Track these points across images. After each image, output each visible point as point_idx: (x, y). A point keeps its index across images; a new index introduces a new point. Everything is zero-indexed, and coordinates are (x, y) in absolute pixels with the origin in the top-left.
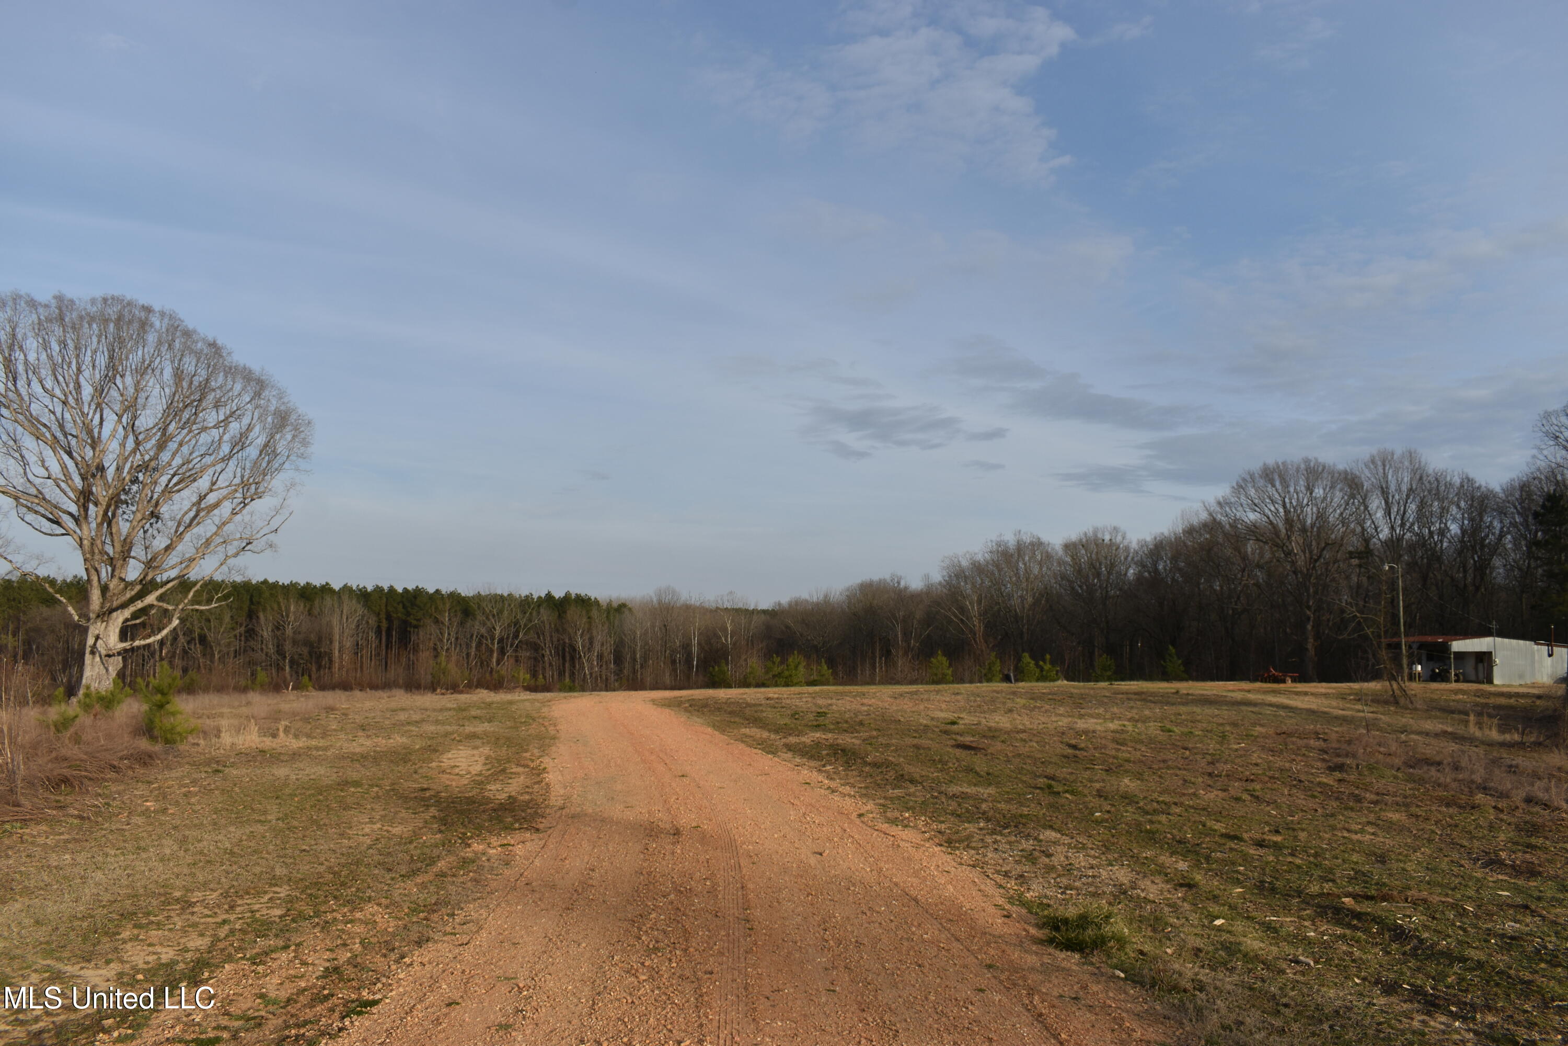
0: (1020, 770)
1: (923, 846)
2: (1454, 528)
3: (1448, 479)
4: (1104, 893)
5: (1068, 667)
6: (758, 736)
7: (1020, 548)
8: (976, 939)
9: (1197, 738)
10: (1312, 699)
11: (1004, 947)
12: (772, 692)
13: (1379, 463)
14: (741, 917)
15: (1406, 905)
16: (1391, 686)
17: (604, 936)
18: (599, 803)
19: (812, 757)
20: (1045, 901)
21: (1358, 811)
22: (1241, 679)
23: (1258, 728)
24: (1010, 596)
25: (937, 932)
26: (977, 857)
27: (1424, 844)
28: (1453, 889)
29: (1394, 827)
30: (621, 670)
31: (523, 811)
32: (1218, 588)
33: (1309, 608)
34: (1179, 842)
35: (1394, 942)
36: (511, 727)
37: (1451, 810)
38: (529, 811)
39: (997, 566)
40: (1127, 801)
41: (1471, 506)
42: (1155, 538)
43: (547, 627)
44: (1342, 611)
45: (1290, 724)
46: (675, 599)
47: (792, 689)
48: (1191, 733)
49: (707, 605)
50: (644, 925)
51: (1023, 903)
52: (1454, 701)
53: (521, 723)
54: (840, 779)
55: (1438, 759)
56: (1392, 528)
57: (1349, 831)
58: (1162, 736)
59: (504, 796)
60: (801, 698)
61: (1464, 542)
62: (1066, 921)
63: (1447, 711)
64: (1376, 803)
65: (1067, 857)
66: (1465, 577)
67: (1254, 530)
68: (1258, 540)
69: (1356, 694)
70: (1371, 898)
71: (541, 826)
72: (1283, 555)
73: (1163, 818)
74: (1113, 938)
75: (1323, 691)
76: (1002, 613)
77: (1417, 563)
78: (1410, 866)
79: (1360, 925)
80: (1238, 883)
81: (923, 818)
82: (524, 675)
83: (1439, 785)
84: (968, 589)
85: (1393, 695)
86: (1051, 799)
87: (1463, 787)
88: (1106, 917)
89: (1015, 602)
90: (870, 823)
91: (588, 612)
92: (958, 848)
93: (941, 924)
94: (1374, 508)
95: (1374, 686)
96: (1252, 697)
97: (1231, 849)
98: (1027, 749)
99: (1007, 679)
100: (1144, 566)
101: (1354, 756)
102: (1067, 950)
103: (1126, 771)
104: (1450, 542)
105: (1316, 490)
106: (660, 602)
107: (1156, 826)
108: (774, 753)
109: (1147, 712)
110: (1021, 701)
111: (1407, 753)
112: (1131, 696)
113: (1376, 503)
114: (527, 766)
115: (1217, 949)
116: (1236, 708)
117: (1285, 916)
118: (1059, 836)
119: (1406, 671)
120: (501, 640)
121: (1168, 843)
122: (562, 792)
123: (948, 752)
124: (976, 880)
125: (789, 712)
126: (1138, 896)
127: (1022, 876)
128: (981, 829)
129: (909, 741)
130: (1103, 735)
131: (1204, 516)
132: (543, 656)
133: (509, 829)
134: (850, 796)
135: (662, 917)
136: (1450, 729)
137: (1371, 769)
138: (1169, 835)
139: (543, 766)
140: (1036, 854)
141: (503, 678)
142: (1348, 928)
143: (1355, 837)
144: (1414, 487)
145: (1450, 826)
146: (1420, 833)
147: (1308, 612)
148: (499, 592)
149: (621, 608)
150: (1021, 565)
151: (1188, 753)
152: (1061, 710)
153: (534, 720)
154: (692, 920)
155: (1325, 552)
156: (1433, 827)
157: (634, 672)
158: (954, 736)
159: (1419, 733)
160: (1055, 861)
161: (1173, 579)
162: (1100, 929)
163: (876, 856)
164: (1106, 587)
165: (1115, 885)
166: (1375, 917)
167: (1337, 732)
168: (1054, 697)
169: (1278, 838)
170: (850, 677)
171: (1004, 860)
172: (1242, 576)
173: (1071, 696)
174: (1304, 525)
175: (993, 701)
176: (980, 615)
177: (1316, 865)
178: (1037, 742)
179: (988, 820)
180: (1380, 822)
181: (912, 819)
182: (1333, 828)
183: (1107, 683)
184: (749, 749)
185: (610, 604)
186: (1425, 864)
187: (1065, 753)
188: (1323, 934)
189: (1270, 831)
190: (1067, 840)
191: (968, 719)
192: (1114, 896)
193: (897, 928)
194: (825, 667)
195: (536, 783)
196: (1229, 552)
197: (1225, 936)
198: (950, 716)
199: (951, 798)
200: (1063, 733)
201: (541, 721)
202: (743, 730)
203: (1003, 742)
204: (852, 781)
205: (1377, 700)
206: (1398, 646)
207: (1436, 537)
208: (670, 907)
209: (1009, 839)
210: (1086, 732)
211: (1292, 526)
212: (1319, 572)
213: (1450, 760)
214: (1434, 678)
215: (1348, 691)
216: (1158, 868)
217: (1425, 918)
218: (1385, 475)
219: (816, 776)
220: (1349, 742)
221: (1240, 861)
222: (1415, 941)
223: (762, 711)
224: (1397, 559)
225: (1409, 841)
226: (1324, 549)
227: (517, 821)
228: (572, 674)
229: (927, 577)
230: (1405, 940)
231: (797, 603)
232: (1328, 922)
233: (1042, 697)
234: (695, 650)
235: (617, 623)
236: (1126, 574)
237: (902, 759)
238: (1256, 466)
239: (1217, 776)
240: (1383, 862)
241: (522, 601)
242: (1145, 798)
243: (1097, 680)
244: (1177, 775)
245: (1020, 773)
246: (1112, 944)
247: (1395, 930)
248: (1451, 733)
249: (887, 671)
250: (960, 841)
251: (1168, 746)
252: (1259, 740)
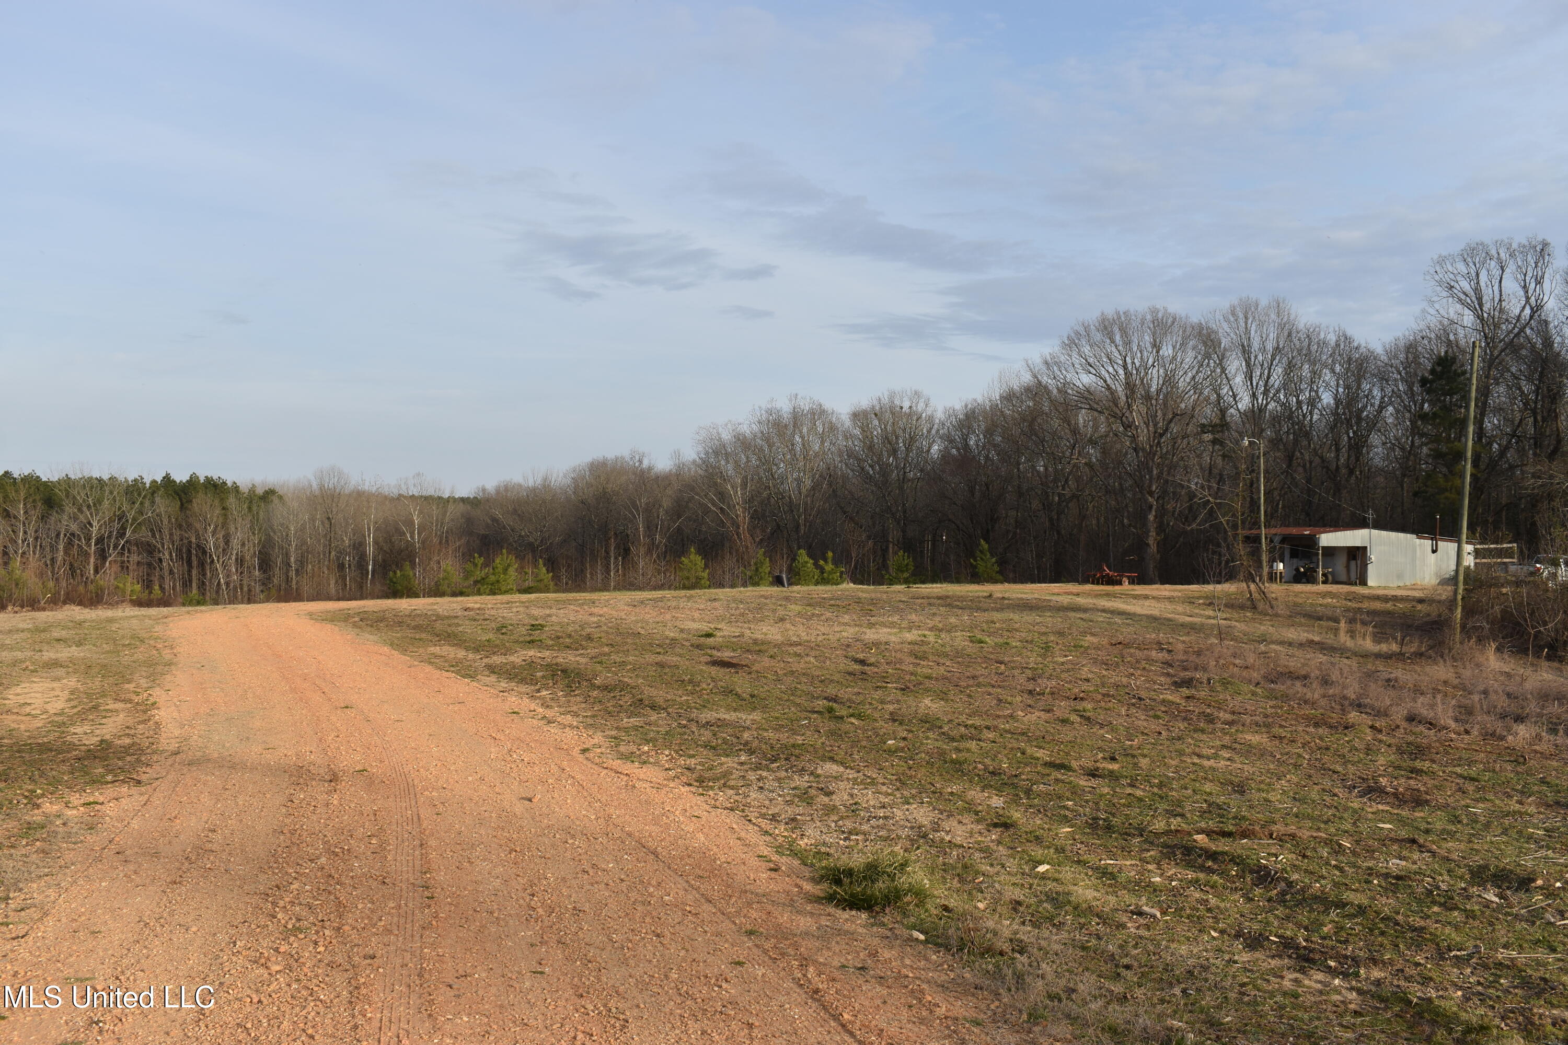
0: (793, 691)
1: (666, 786)
2: (1327, 398)
3: (1322, 336)
4: (899, 837)
5: (856, 567)
6: (452, 656)
7: (797, 417)
8: (734, 899)
9: (1014, 650)
10: (1153, 603)
11: (770, 908)
12: (473, 602)
13: (1241, 315)
14: (417, 882)
15: (1271, 841)
16: (1248, 587)
17: (224, 916)
18: (227, 745)
19: (523, 681)
20: (823, 849)
21: (1211, 733)
22: (1068, 581)
23: (1089, 638)
24: (783, 479)
25: (681, 893)
26: (737, 798)
27: (1290, 771)
28: (1326, 823)
29: (1254, 751)
30: (269, 579)
31: (119, 759)
32: (1042, 469)
33: (1151, 493)
34: (993, 773)
35: (1257, 886)
36: (108, 652)
37: (1320, 730)
38: (128, 758)
39: (767, 440)
40: (927, 725)
41: (1348, 370)
42: (966, 406)
43: (165, 521)
44: (1192, 495)
45: (1127, 632)
46: (342, 482)
47: (499, 597)
48: (1007, 644)
49: (386, 491)
50: (282, 898)
51: (794, 853)
52: (1321, 605)
53: (124, 645)
54: (558, 706)
55: (1303, 673)
56: (1254, 396)
57: (1199, 756)
58: (972, 649)
59: (95, 740)
60: (510, 608)
61: (1338, 414)
62: (850, 873)
63: (1314, 617)
64: (1231, 723)
65: (852, 796)
66: (1337, 457)
67: (1087, 396)
68: (1091, 409)
69: (1207, 598)
70: (1229, 834)
71: (144, 778)
72: (1121, 429)
73: (973, 745)
74: (910, 891)
75: (1167, 594)
76: (772, 501)
77: (1281, 439)
78: (1273, 796)
79: (1216, 867)
80: (1065, 820)
81: (667, 752)
82: (132, 586)
83: (1306, 702)
84: (730, 469)
85: (1251, 599)
86: (832, 725)
87: (1333, 704)
88: (902, 865)
89: (790, 486)
90: (597, 760)
91: (222, 500)
92: (712, 788)
93: (687, 882)
94: (1233, 371)
95: (1229, 588)
96: (1081, 601)
97: (1057, 780)
98: (802, 665)
99: (778, 581)
100: (951, 441)
101: (1205, 669)
102: (851, 909)
103: (927, 690)
104: (1321, 414)
105: (1164, 348)
106: (321, 487)
107: (963, 756)
108: (472, 677)
109: (953, 620)
110: (796, 608)
111: (1268, 665)
112: (932, 601)
113: (1235, 365)
114: (130, 701)
115: (1041, 902)
116: (1061, 614)
117: (1124, 858)
118: (842, 769)
119: (1266, 570)
120: (100, 541)
121: (979, 775)
122: (177, 732)
123: (701, 670)
124: (735, 826)
125: (493, 625)
126: (942, 840)
127: (793, 820)
128: (742, 764)
129: (651, 658)
130: (898, 647)
131: (1027, 378)
132: (161, 560)
133: (97, 782)
134: (571, 726)
135: (308, 888)
136: (1317, 639)
137: (1225, 683)
138: (980, 766)
139: (152, 700)
140: (813, 792)
141: (102, 590)
142: (1201, 871)
143: (1206, 763)
144: (1281, 346)
145: (1319, 749)
146: (1285, 757)
147: (1150, 499)
148: (96, 474)
149: (269, 495)
150: (797, 439)
151: (1003, 667)
152: (847, 618)
153: (142, 641)
154: (349, 889)
155: (1172, 425)
156: (1301, 751)
157: (288, 580)
158: (709, 651)
159: (1281, 643)
160: (836, 800)
161: (987, 457)
162: (893, 881)
163: (603, 800)
164: (904, 468)
165: (912, 828)
166: (1234, 857)
167: (1184, 642)
168: (838, 602)
169: (1115, 766)
170: (577, 582)
171: (771, 800)
172: (1072, 454)
173: (859, 601)
174: (1148, 391)
175: (760, 608)
176: (745, 502)
177: (1161, 798)
178: (816, 657)
179: (751, 752)
180: (1236, 746)
181: (653, 753)
182: (1181, 753)
183: (903, 587)
184: (438, 672)
185: (252, 490)
186: (1291, 794)
187: (851, 670)
188: (1171, 879)
189: (1104, 758)
190: (852, 774)
191: (727, 630)
192: (911, 840)
193: (629, 889)
194: (544, 570)
195: (140, 723)
196: (1056, 423)
197: (1051, 885)
198: (705, 627)
199: (703, 726)
200: (848, 646)
201: (152, 642)
202: (432, 649)
203: (771, 657)
204: (575, 708)
205: (1231, 605)
206: (1257, 539)
207: (1305, 408)
208: (319, 874)
209: (778, 774)
210: (876, 644)
211: (1133, 392)
212: (1164, 450)
213: (1317, 672)
214: (1298, 578)
215: (1196, 594)
216: (967, 806)
217: (1294, 856)
218: (1247, 331)
219: (527, 704)
220: (1199, 653)
221: (1068, 794)
222: (1283, 884)
223: (458, 625)
224: (1259, 434)
225: (1272, 766)
226: (1171, 421)
227: (110, 771)
228: (201, 586)
229: (677, 454)
230: (1270, 883)
231: (506, 488)
232: (1177, 864)
233: (821, 603)
234: (370, 550)
235: (261, 514)
236: (928, 451)
237: (641, 681)
238: (1092, 316)
239: (1039, 694)
240: (1242, 793)
241: (128, 486)
242: (950, 721)
243: (891, 583)
244: (989, 694)
245: (792, 695)
246: (908, 899)
247: (1258, 872)
248: (1318, 643)
249: (624, 575)
250: (715, 780)
251: (979, 660)
252: (1089, 652)
